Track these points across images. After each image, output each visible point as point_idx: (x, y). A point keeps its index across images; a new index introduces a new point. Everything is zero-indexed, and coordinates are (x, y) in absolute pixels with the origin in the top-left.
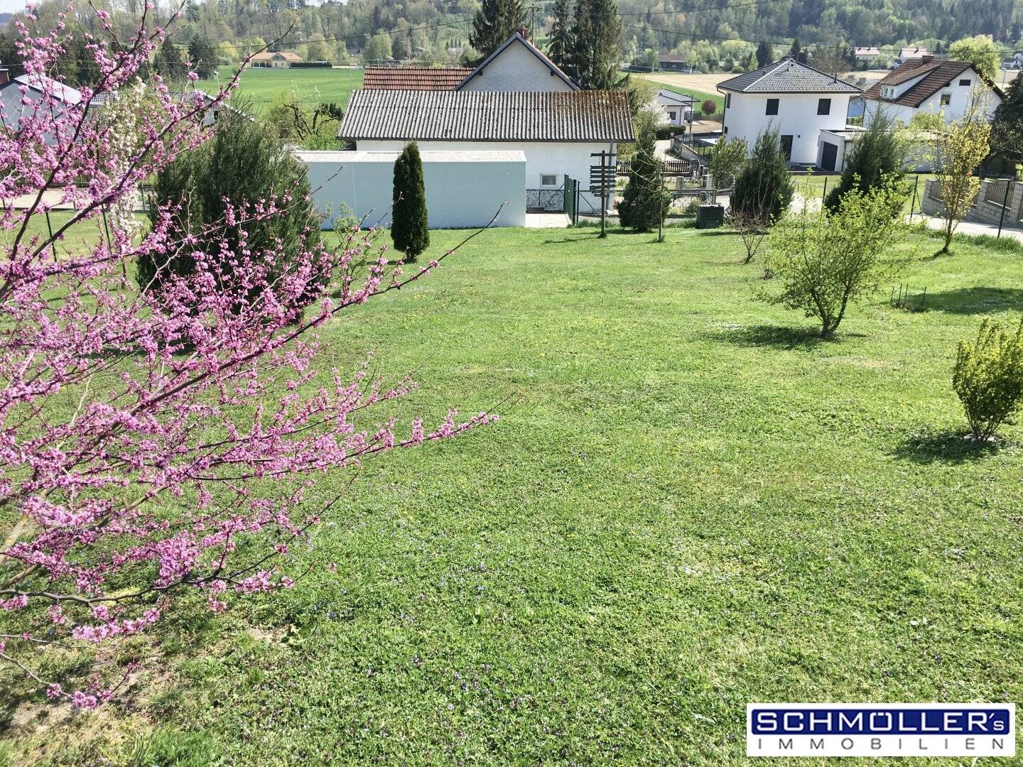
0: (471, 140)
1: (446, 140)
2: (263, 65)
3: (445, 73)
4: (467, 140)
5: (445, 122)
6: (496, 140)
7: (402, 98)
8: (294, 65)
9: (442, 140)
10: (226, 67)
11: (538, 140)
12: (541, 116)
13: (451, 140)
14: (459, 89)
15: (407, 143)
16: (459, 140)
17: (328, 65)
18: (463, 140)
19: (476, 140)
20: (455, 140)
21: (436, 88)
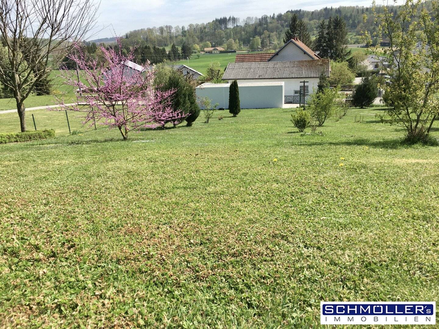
0: (268, 79)
1: (259, 79)
2: (209, 52)
3: (265, 55)
4: (267, 79)
5: (260, 73)
6: (277, 78)
7: (245, 65)
8: (221, 52)
9: (258, 79)
10: (195, 54)
11: (293, 78)
12: (295, 69)
13: (261, 79)
14: (269, 60)
15: (233, 80)
16: (264, 79)
17: (235, 52)
18: (265, 79)
19: (270, 79)
20: (262, 79)
21: (261, 61)
